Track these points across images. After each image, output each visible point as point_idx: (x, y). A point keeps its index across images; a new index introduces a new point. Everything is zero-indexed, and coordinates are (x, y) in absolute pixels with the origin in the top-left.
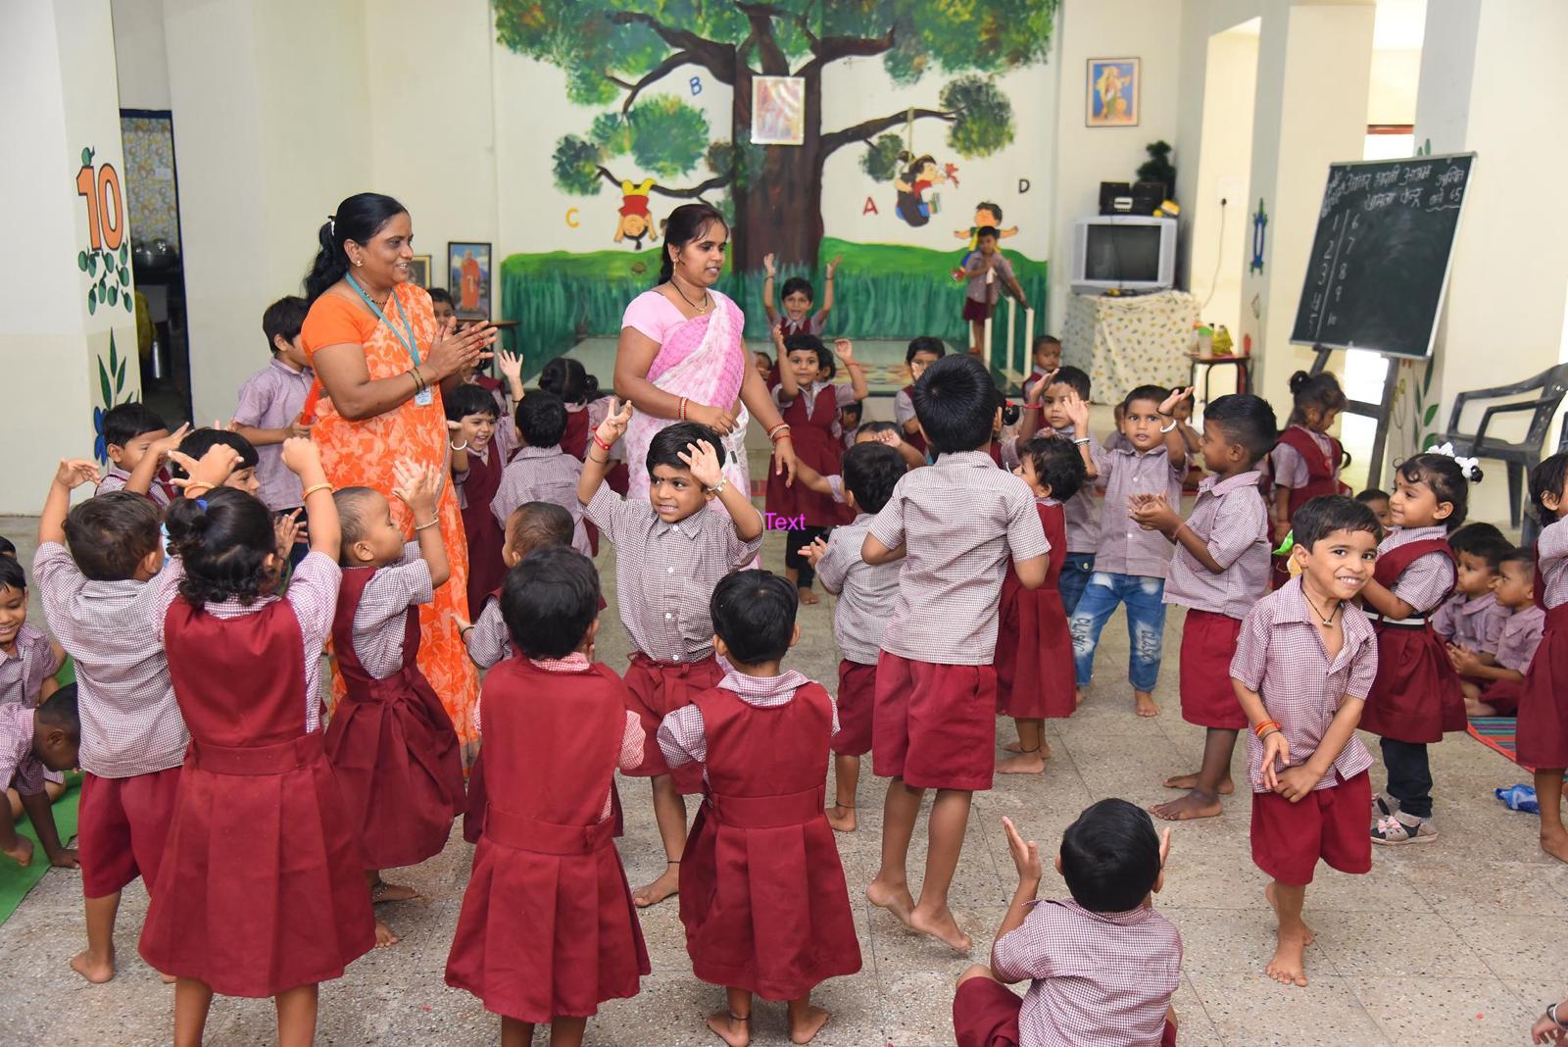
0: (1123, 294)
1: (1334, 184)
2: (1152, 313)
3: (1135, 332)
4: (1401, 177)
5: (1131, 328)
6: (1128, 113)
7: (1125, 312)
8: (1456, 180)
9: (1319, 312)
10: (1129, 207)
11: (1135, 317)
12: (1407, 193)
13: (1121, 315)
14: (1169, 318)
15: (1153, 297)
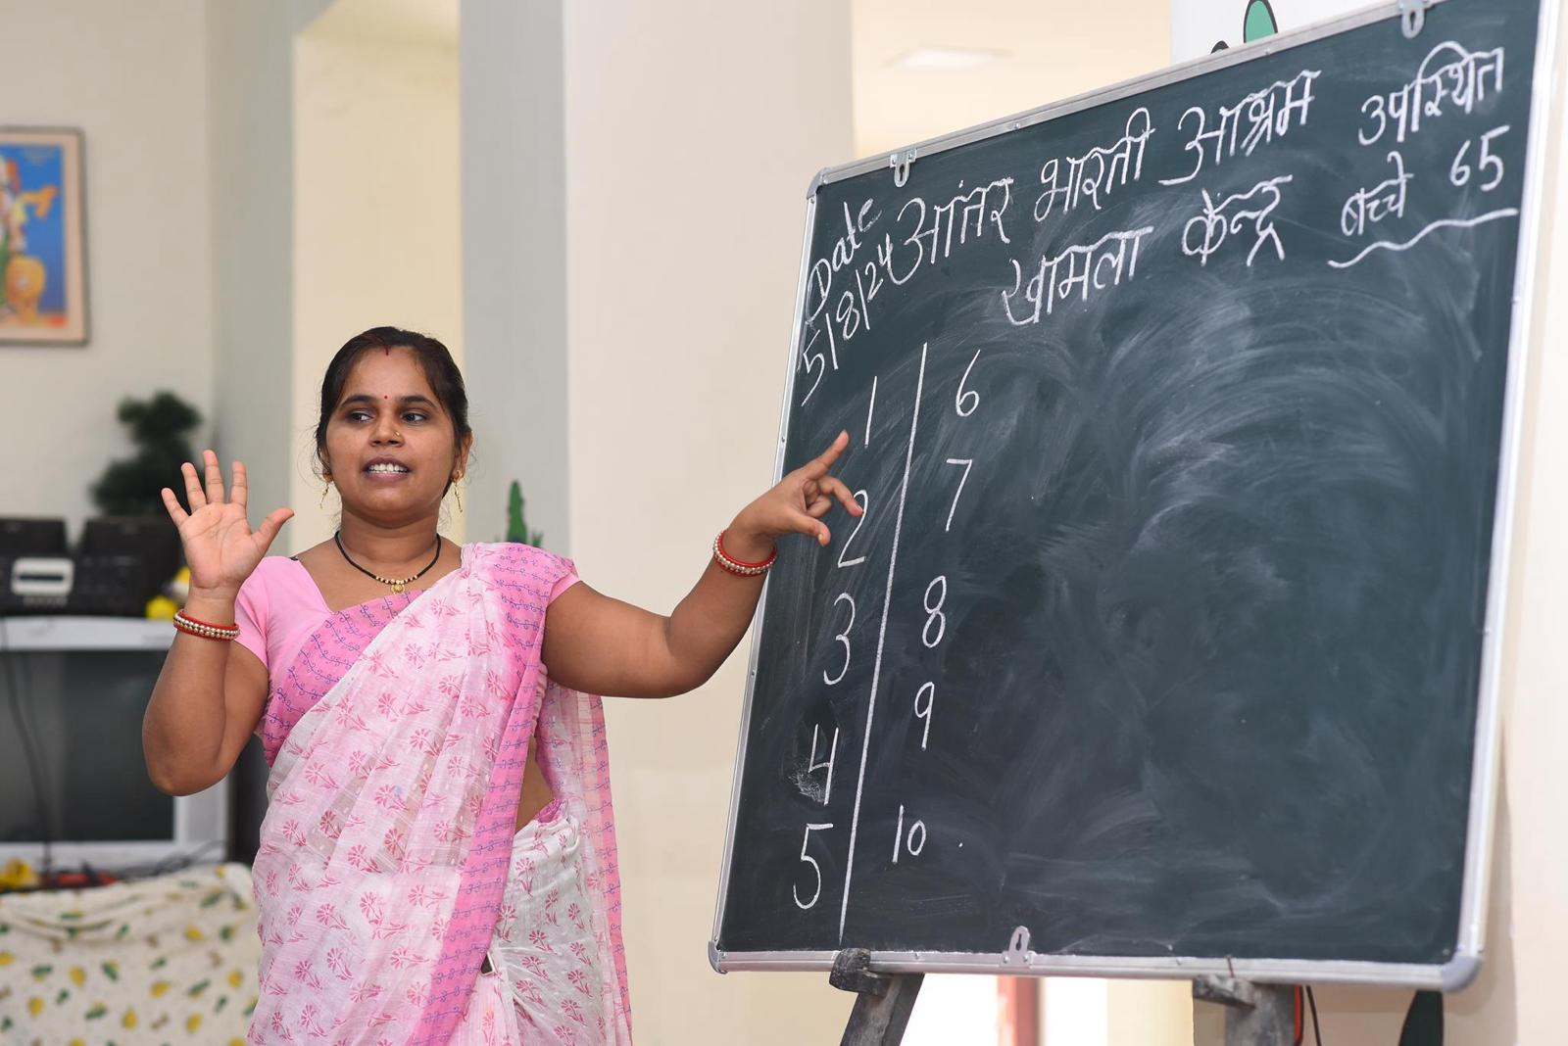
0: (53, 881)
1: (842, 257)
2: (152, 941)
3: (97, 1013)
4: (1167, 156)
5: (81, 1002)
6: (52, 302)
7: (56, 945)
8: (1466, 101)
9: (839, 812)
10: (62, 588)
11: (91, 960)
12: (1212, 216)
13: (42, 954)
14: (217, 961)
15: (155, 889)
